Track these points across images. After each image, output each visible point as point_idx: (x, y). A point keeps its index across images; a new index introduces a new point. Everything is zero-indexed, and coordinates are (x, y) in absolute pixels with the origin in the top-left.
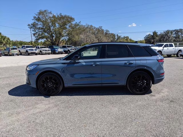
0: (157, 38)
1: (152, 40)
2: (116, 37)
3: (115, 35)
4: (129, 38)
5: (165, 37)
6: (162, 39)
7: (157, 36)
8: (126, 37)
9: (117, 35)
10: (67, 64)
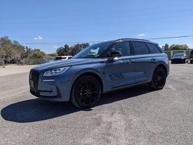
0: (70, 51)
1: (65, 53)
2: (26, 50)
3: (24, 47)
4: (41, 51)
5: (76, 50)
6: (74, 52)
7: (69, 49)
8: (37, 50)
9: (27, 47)
10: (105, 63)
